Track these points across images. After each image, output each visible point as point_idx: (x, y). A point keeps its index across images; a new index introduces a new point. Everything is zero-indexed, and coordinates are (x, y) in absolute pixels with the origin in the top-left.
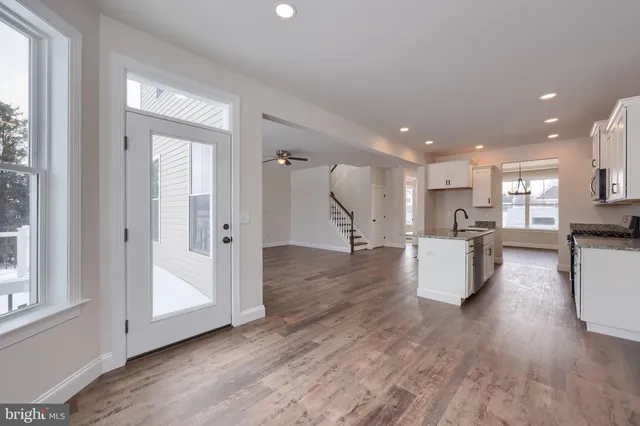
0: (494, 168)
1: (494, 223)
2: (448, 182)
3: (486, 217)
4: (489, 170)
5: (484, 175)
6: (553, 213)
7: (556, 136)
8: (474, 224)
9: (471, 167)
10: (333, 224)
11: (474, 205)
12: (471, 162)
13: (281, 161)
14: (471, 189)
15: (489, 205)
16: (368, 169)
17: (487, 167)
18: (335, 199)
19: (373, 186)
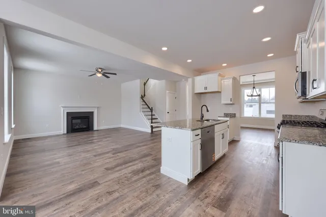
0: (234, 79)
1: (235, 114)
2: (206, 88)
3: (231, 110)
4: (231, 80)
5: (228, 83)
6: (272, 107)
7: (272, 55)
8: (223, 115)
9: (220, 78)
10: (142, 115)
11: (222, 103)
12: (220, 75)
13: (99, 75)
14: (221, 92)
15: (231, 103)
16: (164, 81)
17: (230, 78)
18: (143, 100)
19: (167, 92)
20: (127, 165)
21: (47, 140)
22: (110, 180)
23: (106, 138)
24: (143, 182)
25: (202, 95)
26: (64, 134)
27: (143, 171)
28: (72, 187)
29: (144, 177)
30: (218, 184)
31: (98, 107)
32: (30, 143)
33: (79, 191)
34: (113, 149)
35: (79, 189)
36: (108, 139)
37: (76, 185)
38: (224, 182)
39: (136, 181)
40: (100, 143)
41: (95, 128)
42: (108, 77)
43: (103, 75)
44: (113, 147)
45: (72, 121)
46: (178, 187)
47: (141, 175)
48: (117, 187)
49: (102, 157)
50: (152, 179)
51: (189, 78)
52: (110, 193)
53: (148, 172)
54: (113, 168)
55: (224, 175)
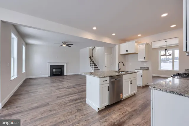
0: (147, 44)
1: (148, 68)
2: (127, 51)
3: (145, 65)
4: (145, 45)
5: (142, 48)
7: (175, 26)
8: (140, 68)
10: (90, 67)
11: (139, 60)
12: (136, 42)
13: (64, 46)
14: (137, 53)
15: (145, 60)
16: (103, 48)
17: (143, 44)
18: (90, 58)
19: (105, 54)
20: (70, 96)
21: (39, 80)
22: (55, 104)
23: (67, 80)
24: (72, 107)
25: (126, 55)
26: (49, 77)
27: (76, 100)
28: (35, 105)
29: (75, 104)
30: (118, 114)
31: (66, 63)
32: (31, 81)
33: (38, 107)
34: (68, 86)
35: (38, 106)
36: (69, 80)
37: (38, 104)
38: (123, 113)
39: (69, 105)
40: (63, 82)
41: (65, 74)
42: (70, 46)
43: (66, 45)
44: (68, 85)
45: (53, 70)
46: (91, 112)
47: (74, 102)
48: (57, 108)
49: (59, 90)
50: (79, 106)
51: (116, 45)
52: (51, 111)
53: (79, 101)
54: (62, 97)
55: (126, 108)
